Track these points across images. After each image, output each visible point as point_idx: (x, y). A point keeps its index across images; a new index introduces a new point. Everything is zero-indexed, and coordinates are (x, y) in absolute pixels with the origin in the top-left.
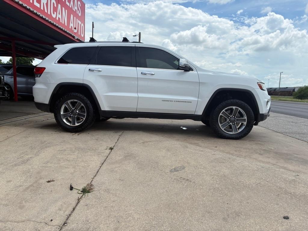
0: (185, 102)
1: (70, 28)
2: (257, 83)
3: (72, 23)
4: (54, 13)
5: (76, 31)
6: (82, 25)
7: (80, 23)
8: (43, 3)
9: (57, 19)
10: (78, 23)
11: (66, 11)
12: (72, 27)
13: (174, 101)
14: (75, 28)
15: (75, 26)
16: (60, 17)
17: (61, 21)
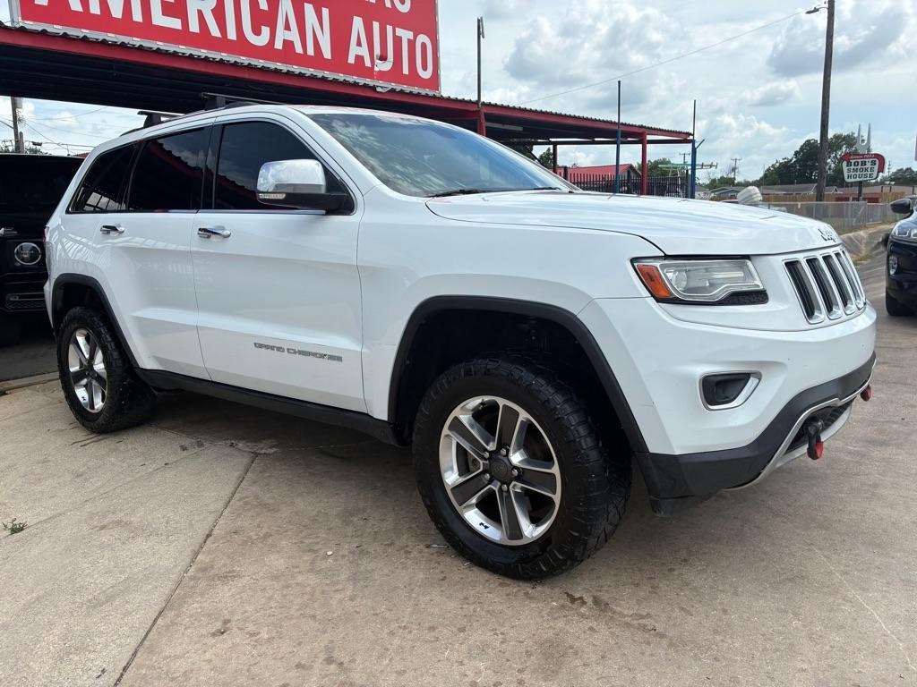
0: (323, 356)
1: (351, 60)
2: (633, 260)
3: (359, 44)
4: (257, 32)
5: (385, 66)
6: (422, 38)
7: (406, 35)
8: (200, 13)
9: (279, 45)
10: (398, 40)
11: (325, 12)
12: (359, 59)
13: (288, 349)
14: (383, 58)
15: (377, 51)
16: (294, 36)
17: (299, 49)
